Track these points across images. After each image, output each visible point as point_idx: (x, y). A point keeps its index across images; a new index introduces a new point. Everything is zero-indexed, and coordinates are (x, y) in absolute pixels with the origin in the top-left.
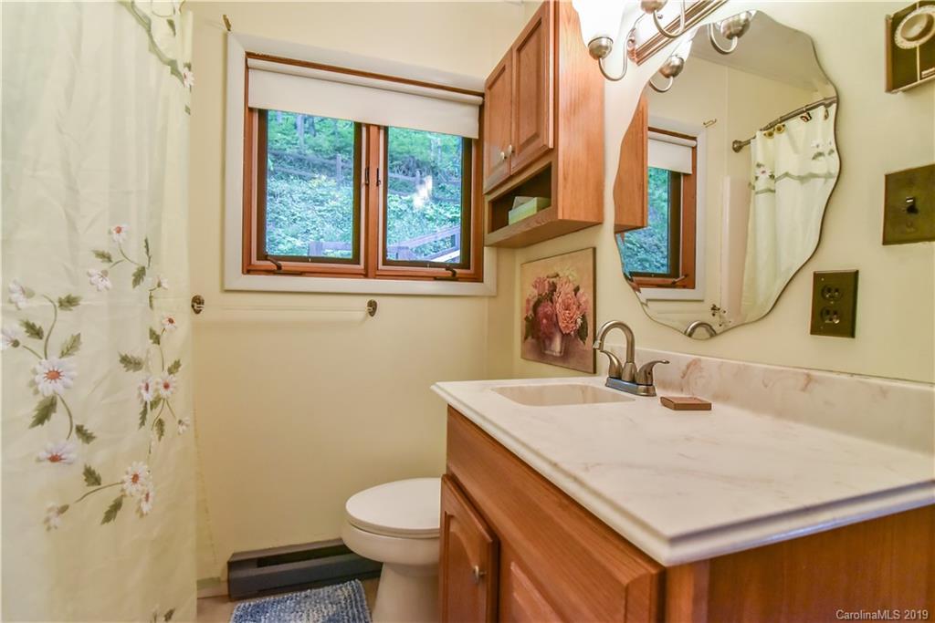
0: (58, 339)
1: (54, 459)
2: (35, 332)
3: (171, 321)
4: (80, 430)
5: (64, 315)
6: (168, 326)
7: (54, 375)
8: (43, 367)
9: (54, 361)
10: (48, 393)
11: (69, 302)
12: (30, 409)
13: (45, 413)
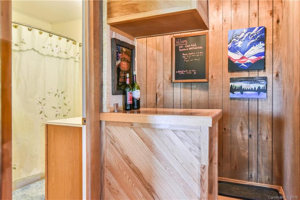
0: (43, 104)
1: (42, 119)
2: (40, 103)
3: (69, 102)
4: (45, 115)
5: (44, 101)
6: (69, 103)
7: (42, 108)
8: (41, 107)
9: (42, 106)
10: (41, 110)
11: (44, 99)
12: (39, 112)
13: (41, 113)
